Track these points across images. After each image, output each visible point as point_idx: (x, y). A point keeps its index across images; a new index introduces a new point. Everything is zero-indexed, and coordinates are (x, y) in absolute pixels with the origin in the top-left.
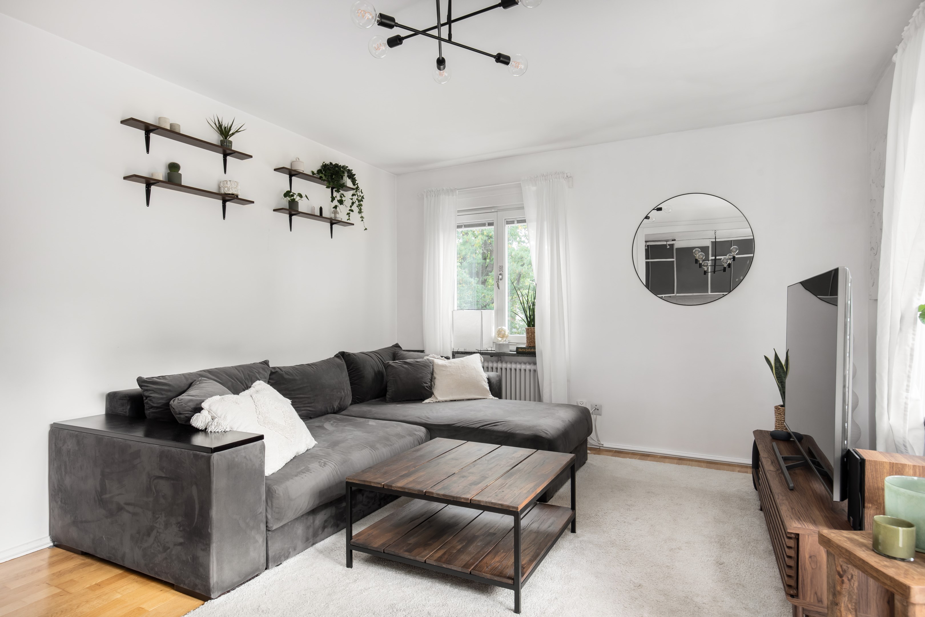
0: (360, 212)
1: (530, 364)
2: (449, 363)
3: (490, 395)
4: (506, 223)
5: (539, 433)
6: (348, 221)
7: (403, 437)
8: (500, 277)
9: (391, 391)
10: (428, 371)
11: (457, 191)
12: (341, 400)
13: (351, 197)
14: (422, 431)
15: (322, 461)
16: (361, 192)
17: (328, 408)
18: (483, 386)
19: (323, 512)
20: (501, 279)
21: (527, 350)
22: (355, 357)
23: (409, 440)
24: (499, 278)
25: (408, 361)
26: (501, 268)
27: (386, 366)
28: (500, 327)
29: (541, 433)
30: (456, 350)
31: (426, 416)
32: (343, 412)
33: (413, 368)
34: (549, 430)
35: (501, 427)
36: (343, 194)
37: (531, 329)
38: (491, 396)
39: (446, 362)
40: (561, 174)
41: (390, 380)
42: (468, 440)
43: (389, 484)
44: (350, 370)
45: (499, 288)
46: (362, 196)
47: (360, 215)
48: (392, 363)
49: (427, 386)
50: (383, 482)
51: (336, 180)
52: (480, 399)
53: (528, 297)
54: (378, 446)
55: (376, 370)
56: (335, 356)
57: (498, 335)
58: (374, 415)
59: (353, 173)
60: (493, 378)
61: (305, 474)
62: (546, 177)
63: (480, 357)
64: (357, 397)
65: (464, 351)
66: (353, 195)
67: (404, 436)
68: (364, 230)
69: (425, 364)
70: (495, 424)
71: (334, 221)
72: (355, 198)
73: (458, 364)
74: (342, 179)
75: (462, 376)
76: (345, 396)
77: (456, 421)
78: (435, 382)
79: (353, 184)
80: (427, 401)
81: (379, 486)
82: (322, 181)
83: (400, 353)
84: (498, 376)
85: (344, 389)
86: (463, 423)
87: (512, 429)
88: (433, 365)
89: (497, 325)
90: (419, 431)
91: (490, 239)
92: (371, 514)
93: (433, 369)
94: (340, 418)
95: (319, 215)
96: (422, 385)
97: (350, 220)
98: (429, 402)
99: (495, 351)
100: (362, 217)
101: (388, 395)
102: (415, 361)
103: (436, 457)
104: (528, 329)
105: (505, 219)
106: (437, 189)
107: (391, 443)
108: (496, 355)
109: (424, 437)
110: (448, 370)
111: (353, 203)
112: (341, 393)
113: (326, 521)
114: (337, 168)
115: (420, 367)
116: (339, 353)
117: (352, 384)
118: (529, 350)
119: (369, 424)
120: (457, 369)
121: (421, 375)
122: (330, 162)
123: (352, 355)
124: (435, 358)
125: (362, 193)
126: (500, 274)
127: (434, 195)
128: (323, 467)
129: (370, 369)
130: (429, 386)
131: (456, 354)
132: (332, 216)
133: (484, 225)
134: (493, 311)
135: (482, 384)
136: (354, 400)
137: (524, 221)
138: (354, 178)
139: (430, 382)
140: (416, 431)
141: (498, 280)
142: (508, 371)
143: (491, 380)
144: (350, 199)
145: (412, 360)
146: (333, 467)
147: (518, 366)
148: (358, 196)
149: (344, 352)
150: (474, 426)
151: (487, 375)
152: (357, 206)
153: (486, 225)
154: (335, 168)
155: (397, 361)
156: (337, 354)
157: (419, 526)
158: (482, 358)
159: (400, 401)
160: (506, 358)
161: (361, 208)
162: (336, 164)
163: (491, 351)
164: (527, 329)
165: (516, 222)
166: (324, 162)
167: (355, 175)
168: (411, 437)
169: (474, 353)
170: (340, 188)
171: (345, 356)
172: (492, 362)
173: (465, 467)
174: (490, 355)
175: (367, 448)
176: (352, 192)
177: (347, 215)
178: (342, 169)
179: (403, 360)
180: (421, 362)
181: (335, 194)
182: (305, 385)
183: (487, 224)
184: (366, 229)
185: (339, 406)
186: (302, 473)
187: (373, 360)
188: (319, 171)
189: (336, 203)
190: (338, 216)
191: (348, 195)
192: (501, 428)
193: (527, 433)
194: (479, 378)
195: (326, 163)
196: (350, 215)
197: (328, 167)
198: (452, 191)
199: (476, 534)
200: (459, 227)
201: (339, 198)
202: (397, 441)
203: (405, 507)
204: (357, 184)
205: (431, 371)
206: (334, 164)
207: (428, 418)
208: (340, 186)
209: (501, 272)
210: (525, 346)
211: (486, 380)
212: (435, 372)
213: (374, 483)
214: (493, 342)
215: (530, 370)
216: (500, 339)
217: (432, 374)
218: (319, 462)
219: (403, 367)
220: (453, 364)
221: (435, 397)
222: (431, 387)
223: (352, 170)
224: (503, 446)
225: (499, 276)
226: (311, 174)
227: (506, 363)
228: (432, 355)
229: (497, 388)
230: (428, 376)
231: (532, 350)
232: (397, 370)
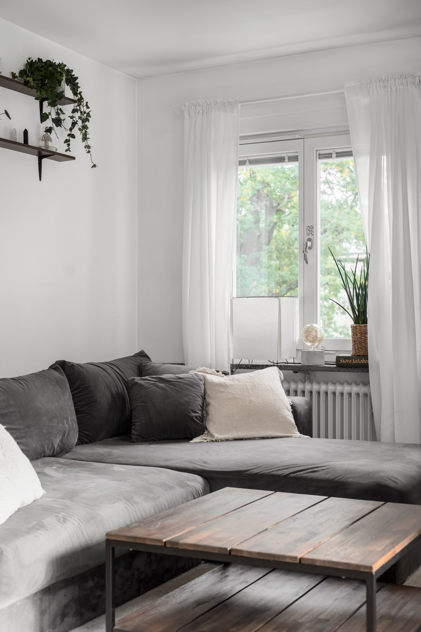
0: (85, 138)
1: (357, 384)
2: (231, 380)
3: (296, 431)
4: (318, 156)
5: (385, 481)
6: (68, 153)
7: (171, 488)
8: (309, 244)
9: (139, 423)
10: (198, 394)
11: (240, 105)
12: (64, 435)
13: (71, 115)
14: (197, 482)
15: (60, 516)
16: (87, 105)
17: (46, 447)
18: (286, 417)
19: (63, 592)
20: (310, 248)
21: (354, 362)
22: (82, 370)
23: (179, 492)
24: (307, 246)
25: (165, 376)
26: (310, 230)
27: (130, 385)
28: (308, 325)
29: (388, 482)
30: (237, 362)
31: (201, 460)
32: (67, 455)
33: (175, 388)
34: (399, 478)
35: (324, 474)
36: (61, 110)
37: (360, 326)
38: (298, 434)
39: (225, 380)
40: (410, 77)
41: (137, 406)
42: (276, 491)
43: (175, 540)
44: (76, 389)
45: (307, 262)
46: (87, 112)
47: (84, 144)
48: (138, 380)
49: (196, 417)
50: (164, 538)
51: (50, 87)
52: (281, 437)
53: (354, 275)
54: (137, 498)
55: (114, 392)
56: (50, 367)
57: (307, 337)
58: (118, 459)
59: (74, 75)
60: (300, 405)
61: (39, 531)
62: (386, 82)
63: (279, 371)
64: (85, 433)
65: (248, 364)
66: (74, 111)
67: (172, 486)
68: (92, 167)
69: (192, 381)
70: (314, 470)
71: (44, 153)
72: (77, 115)
73: (245, 382)
74: (60, 85)
75: (251, 400)
76: (70, 430)
77: (250, 467)
78: (209, 411)
79: (73, 93)
80: (197, 440)
81: (158, 544)
82: (28, 88)
83: (149, 365)
84: (306, 402)
85: (68, 419)
86: (262, 469)
87: (341, 476)
88: (204, 384)
89: (303, 322)
90: (194, 480)
91: (266, 187)
92: (127, 603)
93: (205, 390)
94: (66, 462)
95: (23, 143)
96: (189, 415)
97: (70, 151)
98: (201, 442)
99: (300, 363)
100: (88, 147)
101: (134, 429)
102: (176, 376)
103: (233, 511)
104: (356, 327)
105: (316, 150)
106: (206, 102)
107: (154, 495)
108: (303, 370)
109: (201, 489)
110: (230, 391)
111: (74, 124)
112: (64, 424)
113: (66, 606)
114: (51, 68)
115: (185, 386)
116: (57, 362)
117: (77, 412)
118: (358, 361)
119: (114, 470)
120: (243, 389)
121: (186, 399)
122: (39, 58)
123: (77, 366)
124: (207, 373)
125: (88, 107)
126: (309, 240)
127: (201, 112)
128: (62, 524)
129: (105, 388)
130: (199, 416)
131: (236, 368)
132: (41, 145)
133: (281, 160)
134: (297, 300)
135: (284, 413)
136: (81, 438)
137: (349, 154)
138: (75, 83)
139: (200, 410)
140: (189, 480)
141: (306, 248)
142: (322, 396)
143: (297, 409)
144: (69, 117)
145: (171, 376)
146: (76, 524)
147: (339, 388)
148: (81, 112)
149: (64, 361)
150: (280, 473)
151: (290, 401)
152: (80, 129)
153: (285, 161)
154: (48, 67)
155: (147, 377)
156: (53, 365)
157: (212, 611)
158: (281, 374)
159: (154, 440)
160: (318, 374)
161: (86, 132)
162: (47, 61)
163: (294, 363)
164: (354, 327)
165: (335, 156)
166: (30, 59)
167: (77, 78)
168: (183, 489)
169: (267, 366)
170: (57, 99)
171: (66, 367)
172: (296, 382)
173: (281, 522)
174: (293, 370)
175: (121, 500)
176: (71, 107)
177: (65, 143)
178: (59, 69)
179: (157, 376)
180: (186, 379)
181: (47, 109)
182: (12, 410)
183: (286, 158)
184: (94, 166)
185: (62, 446)
186: (35, 530)
187: (108, 376)
188: (22, 73)
189: (49, 123)
190: (50, 144)
191: (68, 109)
192: (323, 476)
193: (366, 481)
194: (279, 404)
195: (32, 60)
196: (71, 143)
197: (36, 65)
198: (231, 105)
199: (300, 621)
200: (242, 163)
201: (54, 116)
202: (162, 493)
203: (183, 588)
204: (81, 92)
205: (201, 393)
206: (44, 60)
207: (205, 462)
208: (57, 97)
209: (310, 236)
210: (350, 355)
211: (290, 408)
212: (209, 396)
213: (151, 540)
214: (297, 350)
215: (358, 395)
216: (309, 344)
217: (204, 398)
218: (57, 516)
219: (158, 386)
220: (237, 383)
221: (209, 434)
222: (203, 418)
223: (72, 71)
224: (332, 498)
225: (308, 242)
226: (10, 77)
227: (319, 383)
228: (202, 368)
229: (305, 421)
230: (197, 401)
231: (363, 361)
232: (148, 390)
